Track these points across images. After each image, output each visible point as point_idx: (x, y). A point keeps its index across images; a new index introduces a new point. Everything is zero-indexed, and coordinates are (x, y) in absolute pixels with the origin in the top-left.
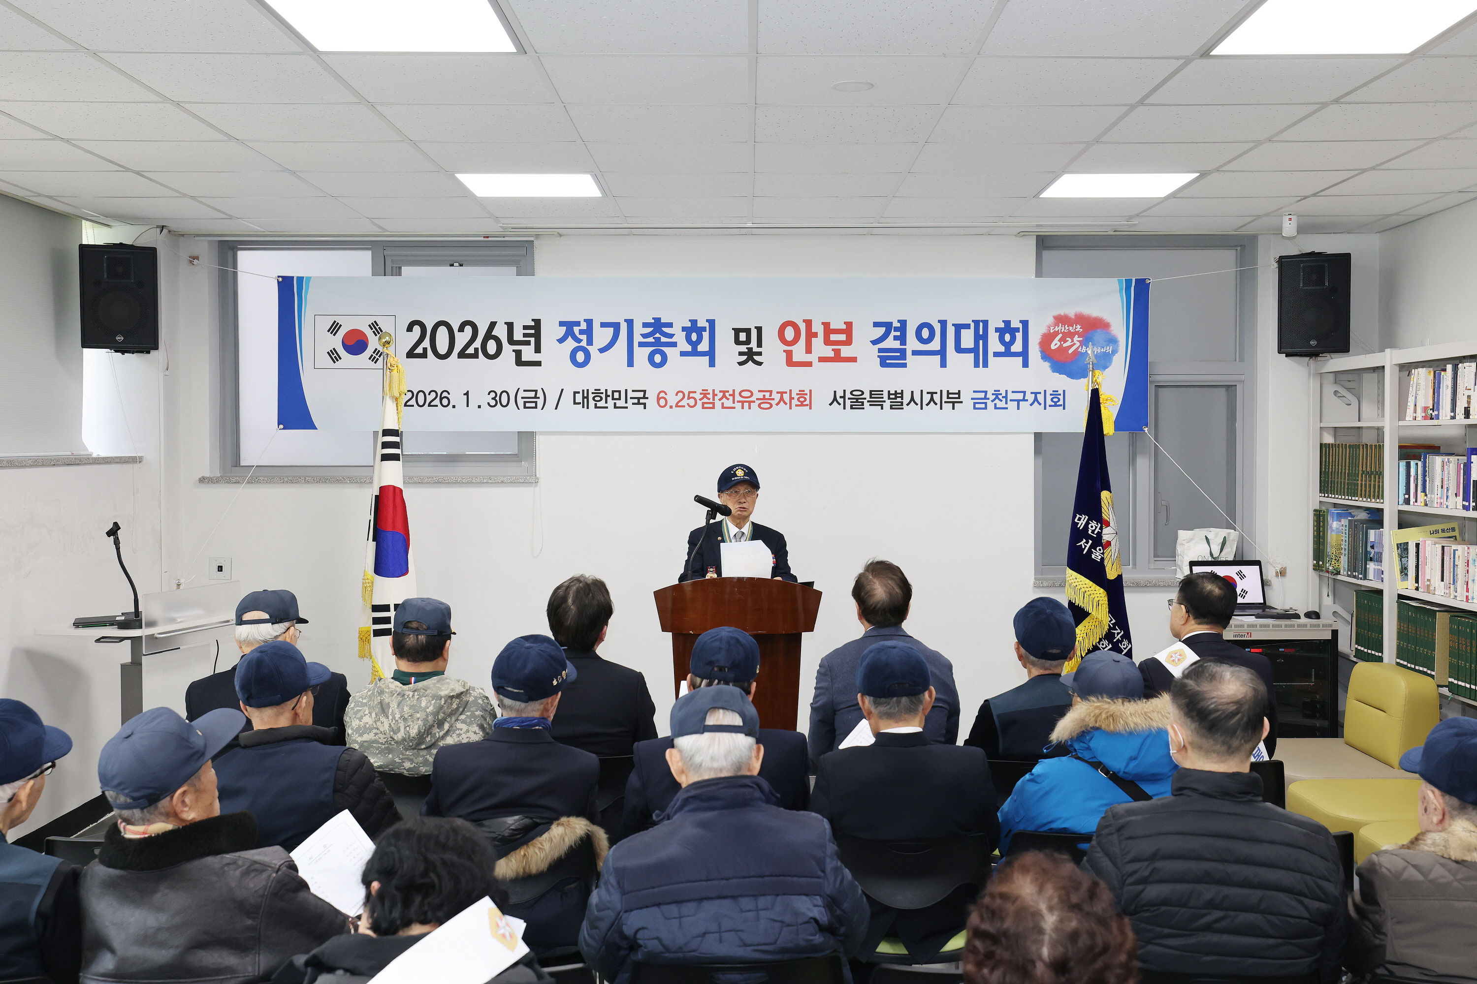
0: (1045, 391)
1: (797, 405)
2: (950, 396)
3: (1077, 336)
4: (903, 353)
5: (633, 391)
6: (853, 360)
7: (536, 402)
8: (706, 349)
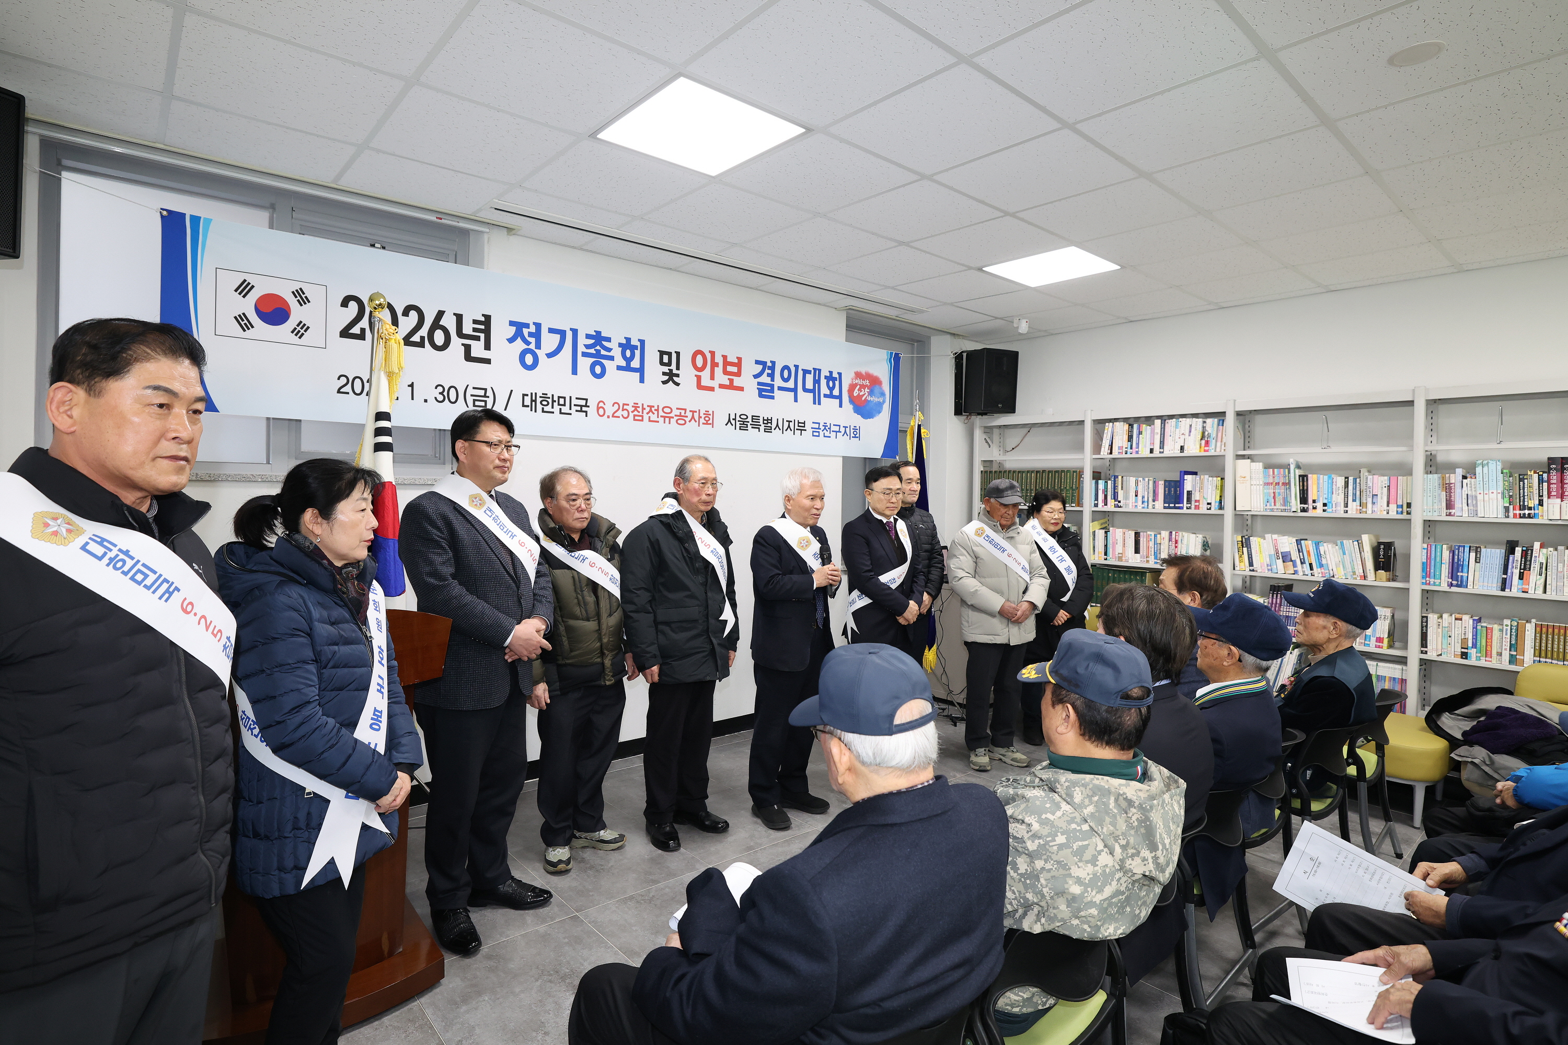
0: (850, 426)
1: (703, 424)
2: (800, 425)
3: (867, 388)
4: (772, 388)
5: (577, 398)
6: (741, 389)
8: (638, 366)
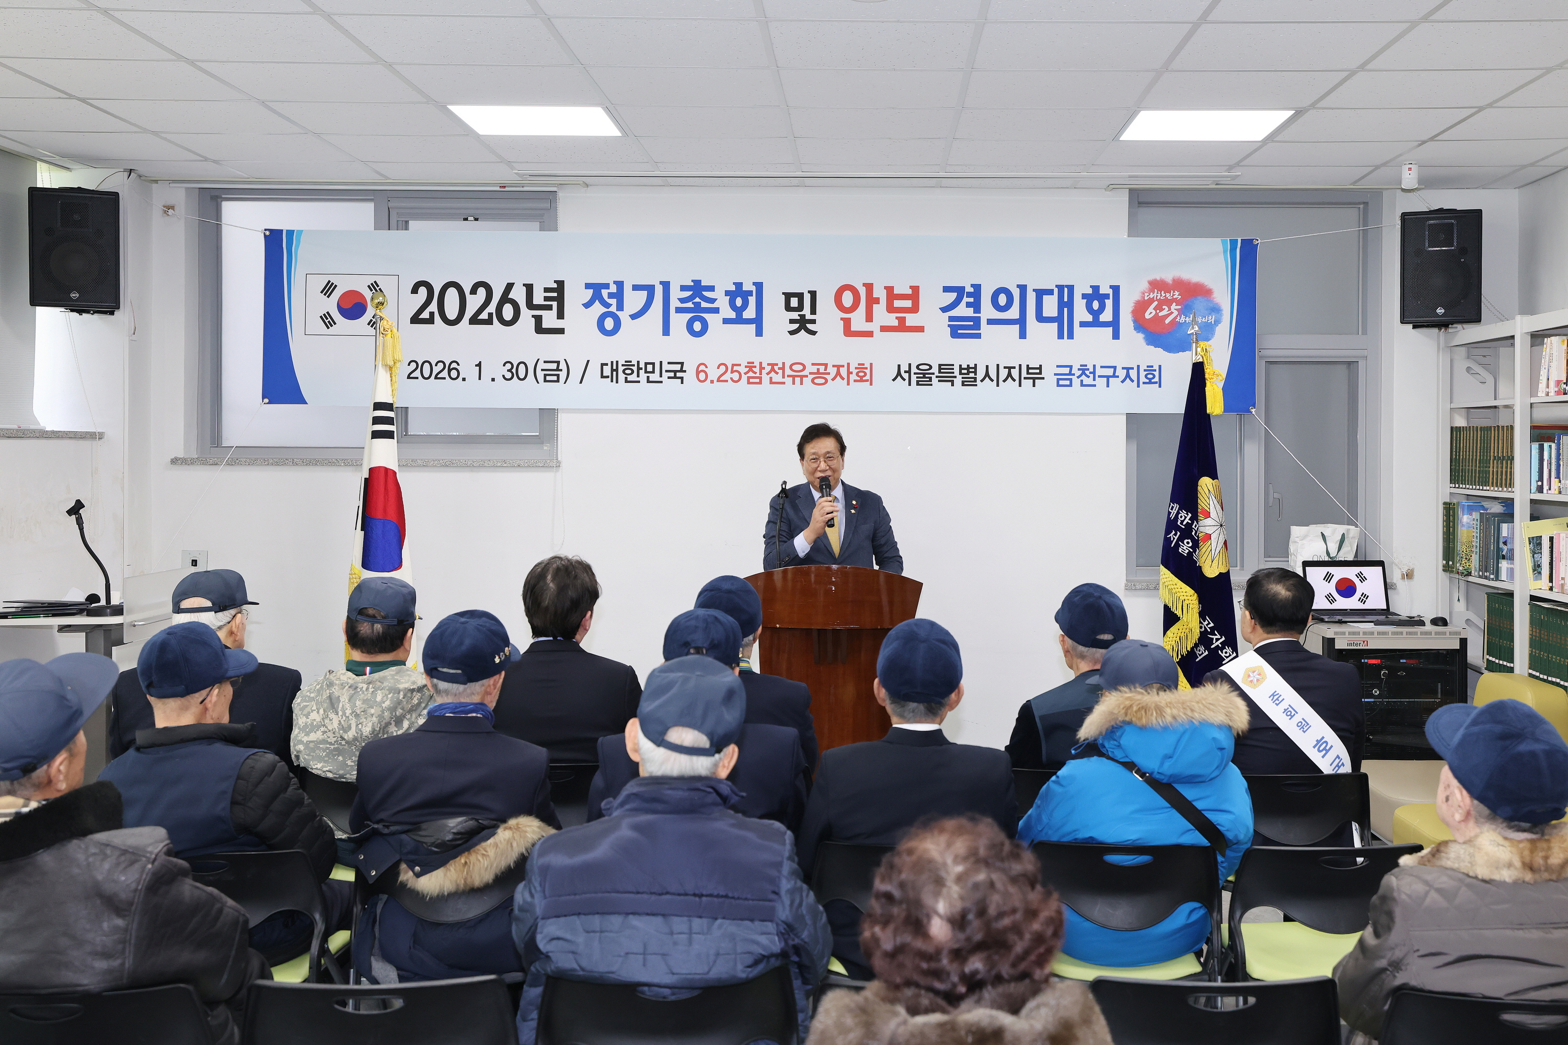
0: (1138, 366)
1: (855, 381)
2: (1031, 371)
3: (1174, 304)
4: (977, 322)
5: (669, 363)
6: (920, 329)
7: (558, 376)
8: (753, 315)
